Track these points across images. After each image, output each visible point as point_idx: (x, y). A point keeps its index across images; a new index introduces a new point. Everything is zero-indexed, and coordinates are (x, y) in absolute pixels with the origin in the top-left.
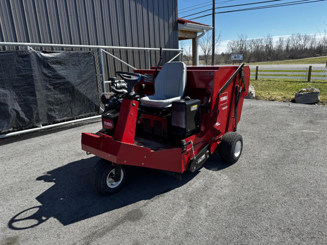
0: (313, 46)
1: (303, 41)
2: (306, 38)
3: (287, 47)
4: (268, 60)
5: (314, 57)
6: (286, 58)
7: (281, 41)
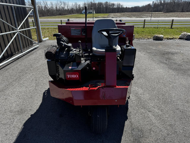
0: (69, 8)
1: (63, 5)
2: (64, 4)
3: (56, 8)
4: (48, 16)
5: (70, 14)
6: (57, 15)
7: (52, 4)
